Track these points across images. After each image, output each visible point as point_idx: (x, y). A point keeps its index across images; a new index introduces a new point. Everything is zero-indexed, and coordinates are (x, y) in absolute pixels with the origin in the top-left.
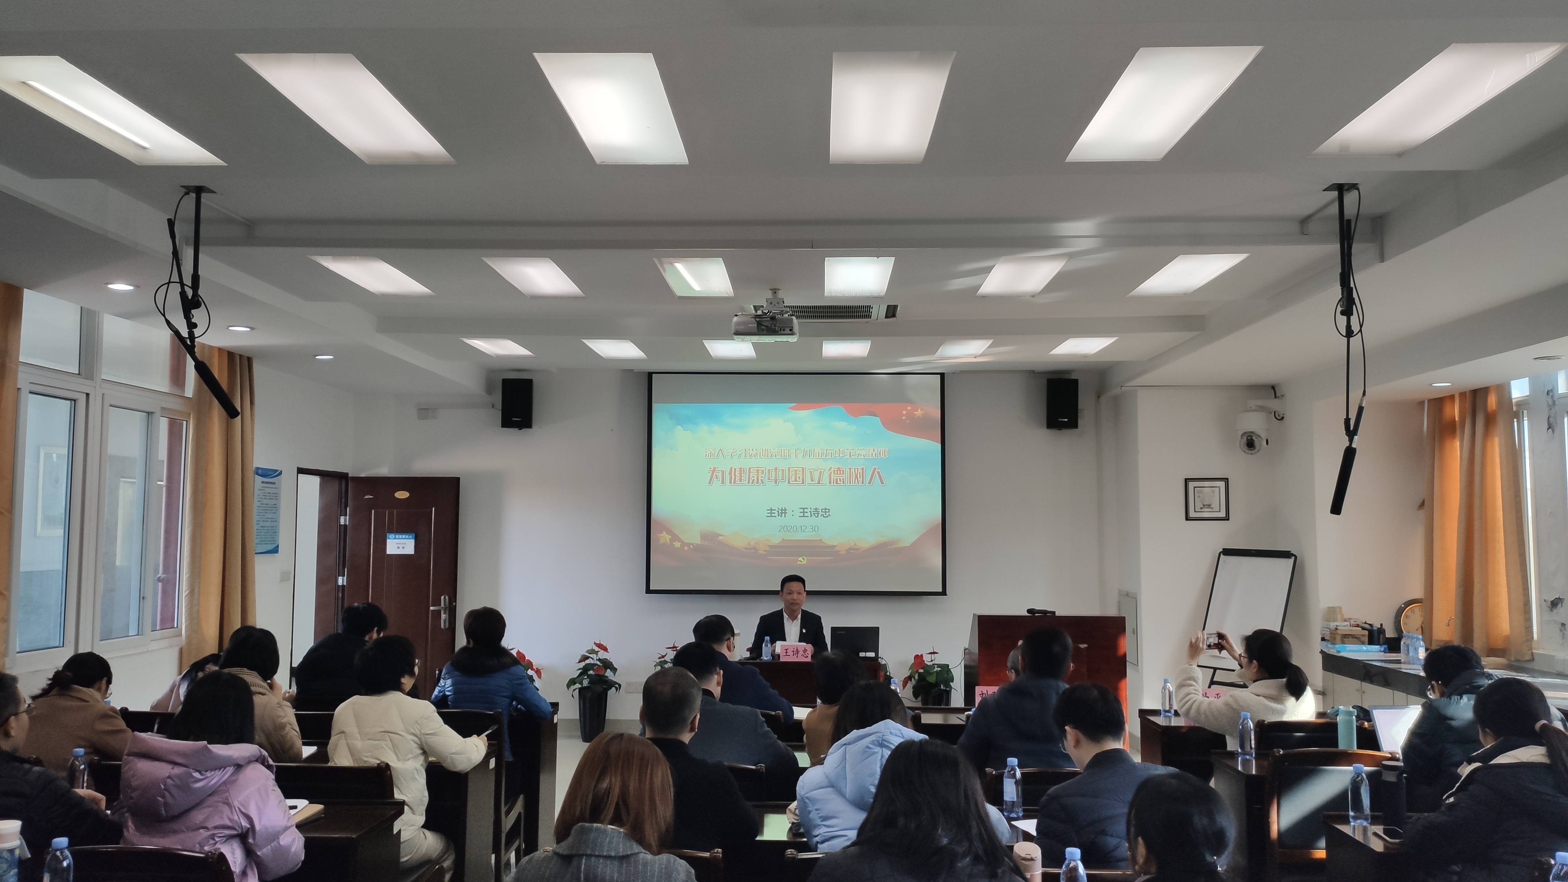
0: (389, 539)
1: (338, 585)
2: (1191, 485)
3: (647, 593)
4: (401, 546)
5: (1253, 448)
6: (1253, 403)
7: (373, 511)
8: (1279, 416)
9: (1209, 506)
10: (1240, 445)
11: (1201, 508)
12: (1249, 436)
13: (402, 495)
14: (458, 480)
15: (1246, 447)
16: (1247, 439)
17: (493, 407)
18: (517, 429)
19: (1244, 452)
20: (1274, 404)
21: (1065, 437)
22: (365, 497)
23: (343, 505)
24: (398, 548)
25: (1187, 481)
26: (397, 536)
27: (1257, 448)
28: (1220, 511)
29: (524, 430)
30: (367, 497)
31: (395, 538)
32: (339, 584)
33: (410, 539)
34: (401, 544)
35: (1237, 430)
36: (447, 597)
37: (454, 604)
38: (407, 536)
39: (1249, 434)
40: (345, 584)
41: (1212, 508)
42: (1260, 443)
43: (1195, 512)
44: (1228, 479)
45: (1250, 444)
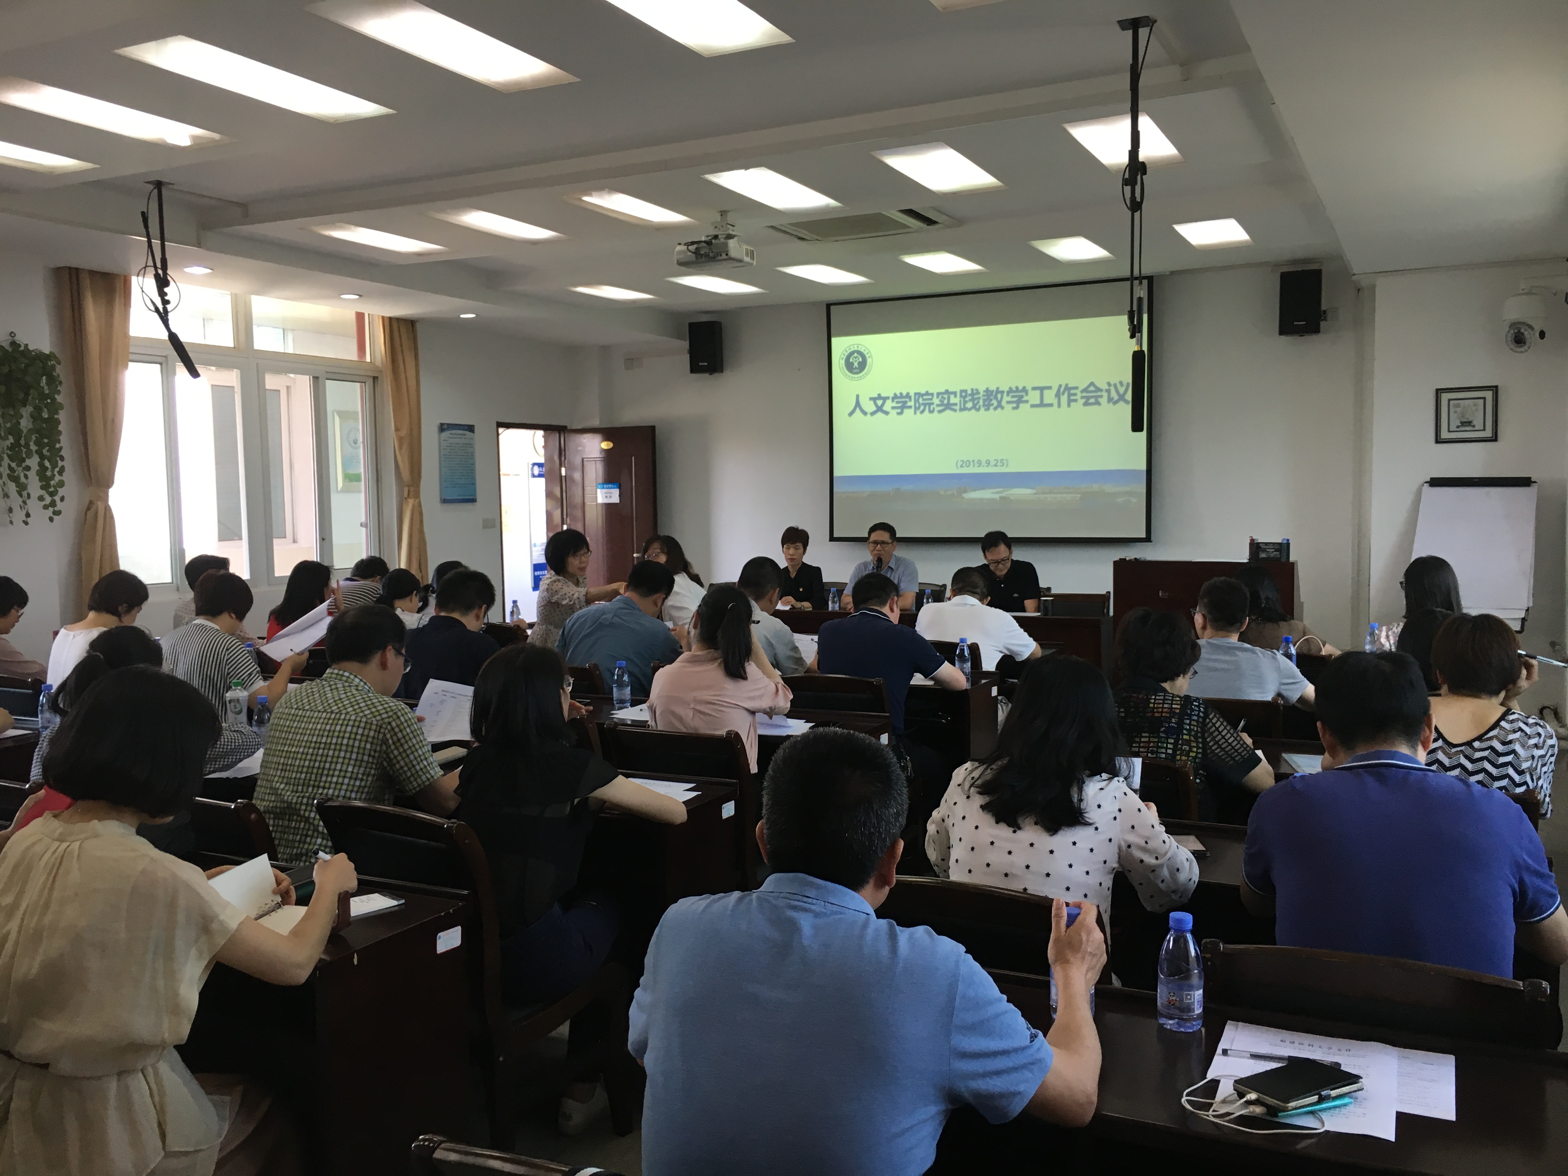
0: (599, 488)
2: (1445, 397)
3: (831, 540)
4: (608, 495)
5: (1523, 344)
6: (1523, 285)
9: (1469, 423)
10: (1507, 341)
11: (1458, 427)
12: (1517, 328)
13: (607, 445)
14: (653, 428)
15: (1514, 344)
16: (1514, 331)
18: (707, 375)
19: (1512, 349)
20: (1553, 283)
23: (563, 458)
24: (606, 497)
25: (1439, 392)
27: (1527, 344)
28: (1484, 430)
29: (716, 375)
31: (603, 488)
33: (617, 488)
34: (607, 493)
35: (1500, 321)
38: (611, 485)
39: (1517, 325)
41: (1474, 426)
42: (1531, 336)
43: (1449, 431)
44: (1496, 387)
45: (1518, 338)
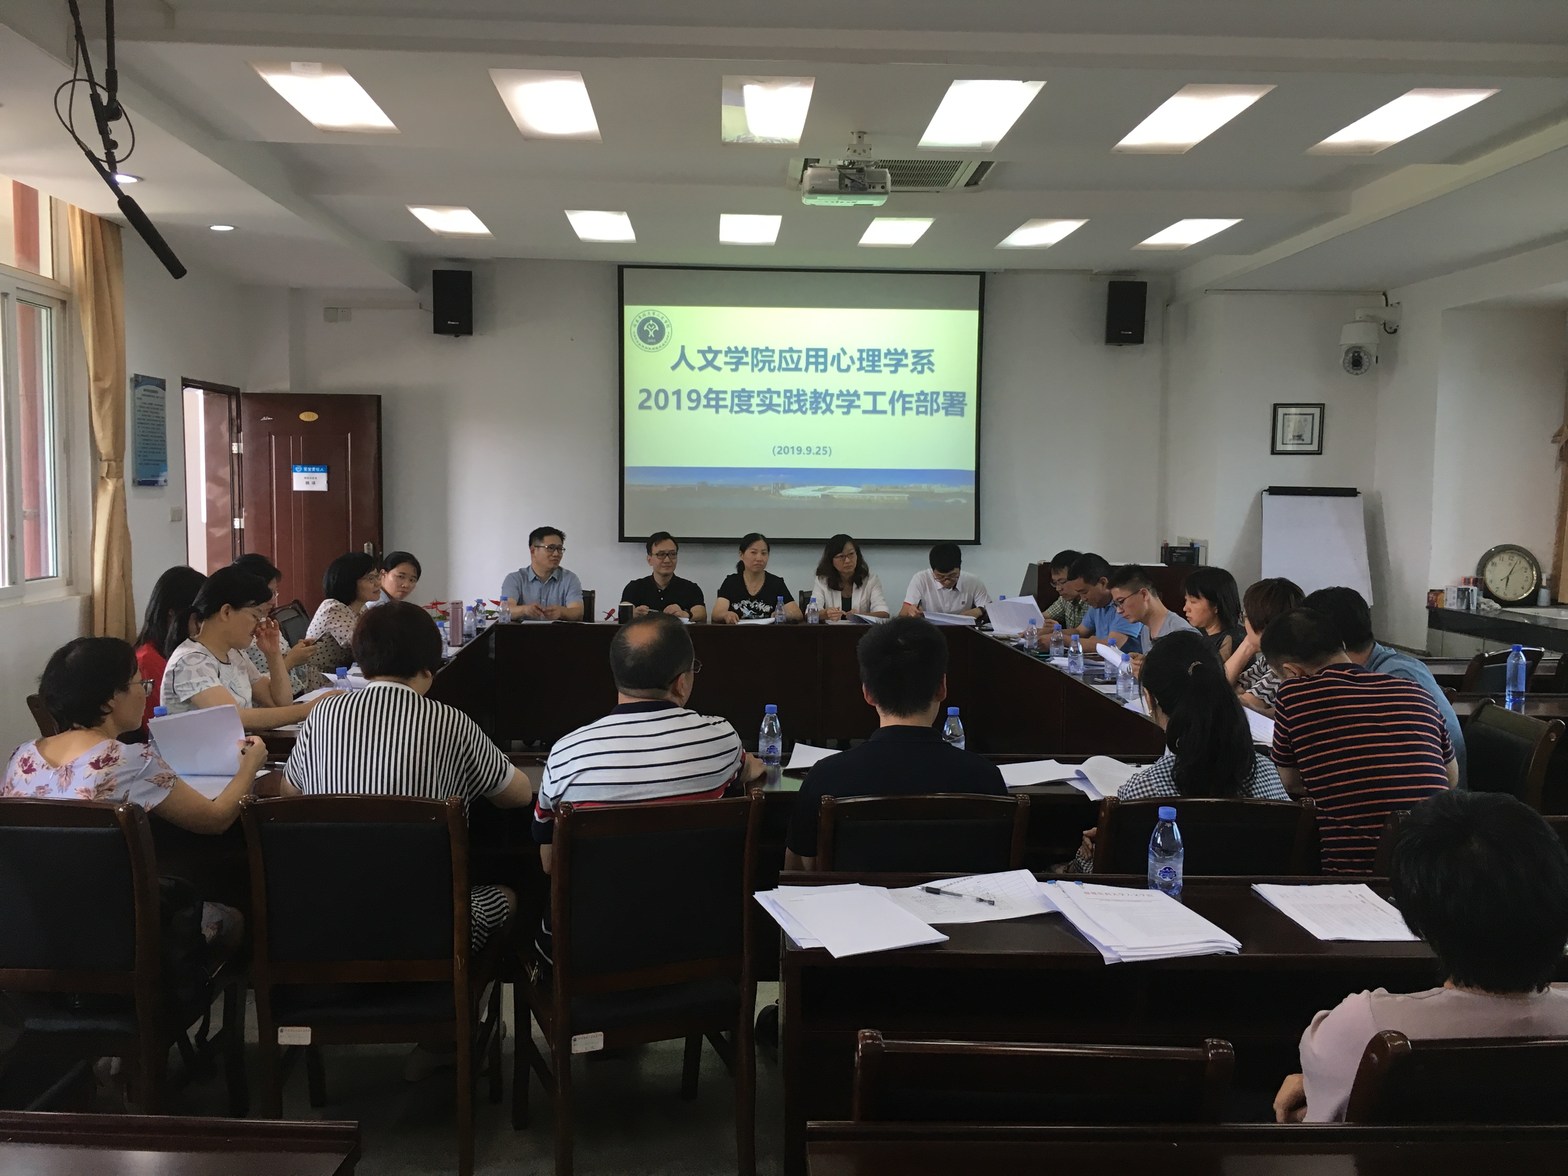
0: (296, 471)
1: (235, 529)
2: (1281, 411)
3: (620, 541)
4: (311, 481)
5: (1359, 368)
7: (273, 437)
8: (1390, 328)
9: (1300, 437)
10: (1344, 362)
11: (1290, 440)
12: (1356, 352)
13: (307, 417)
14: (379, 398)
15: (1351, 366)
16: (1354, 355)
17: (421, 308)
18: (452, 337)
19: (1347, 372)
21: (1129, 352)
22: (262, 419)
23: (235, 430)
24: (307, 483)
25: (1276, 406)
26: (305, 469)
28: (1311, 444)
29: (462, 338)
30: (264, 419)
31: (303, 471)
32: (236, 527)
33: (322, 472)
35: (1341, 345)
36: (372, 545)
39: (1357, 350)
40: (243, 527)
41: (1303, 440)
42: (1368, 361)
43: (1283, 444)
44: (1324, 405)
45: (1356, 361)
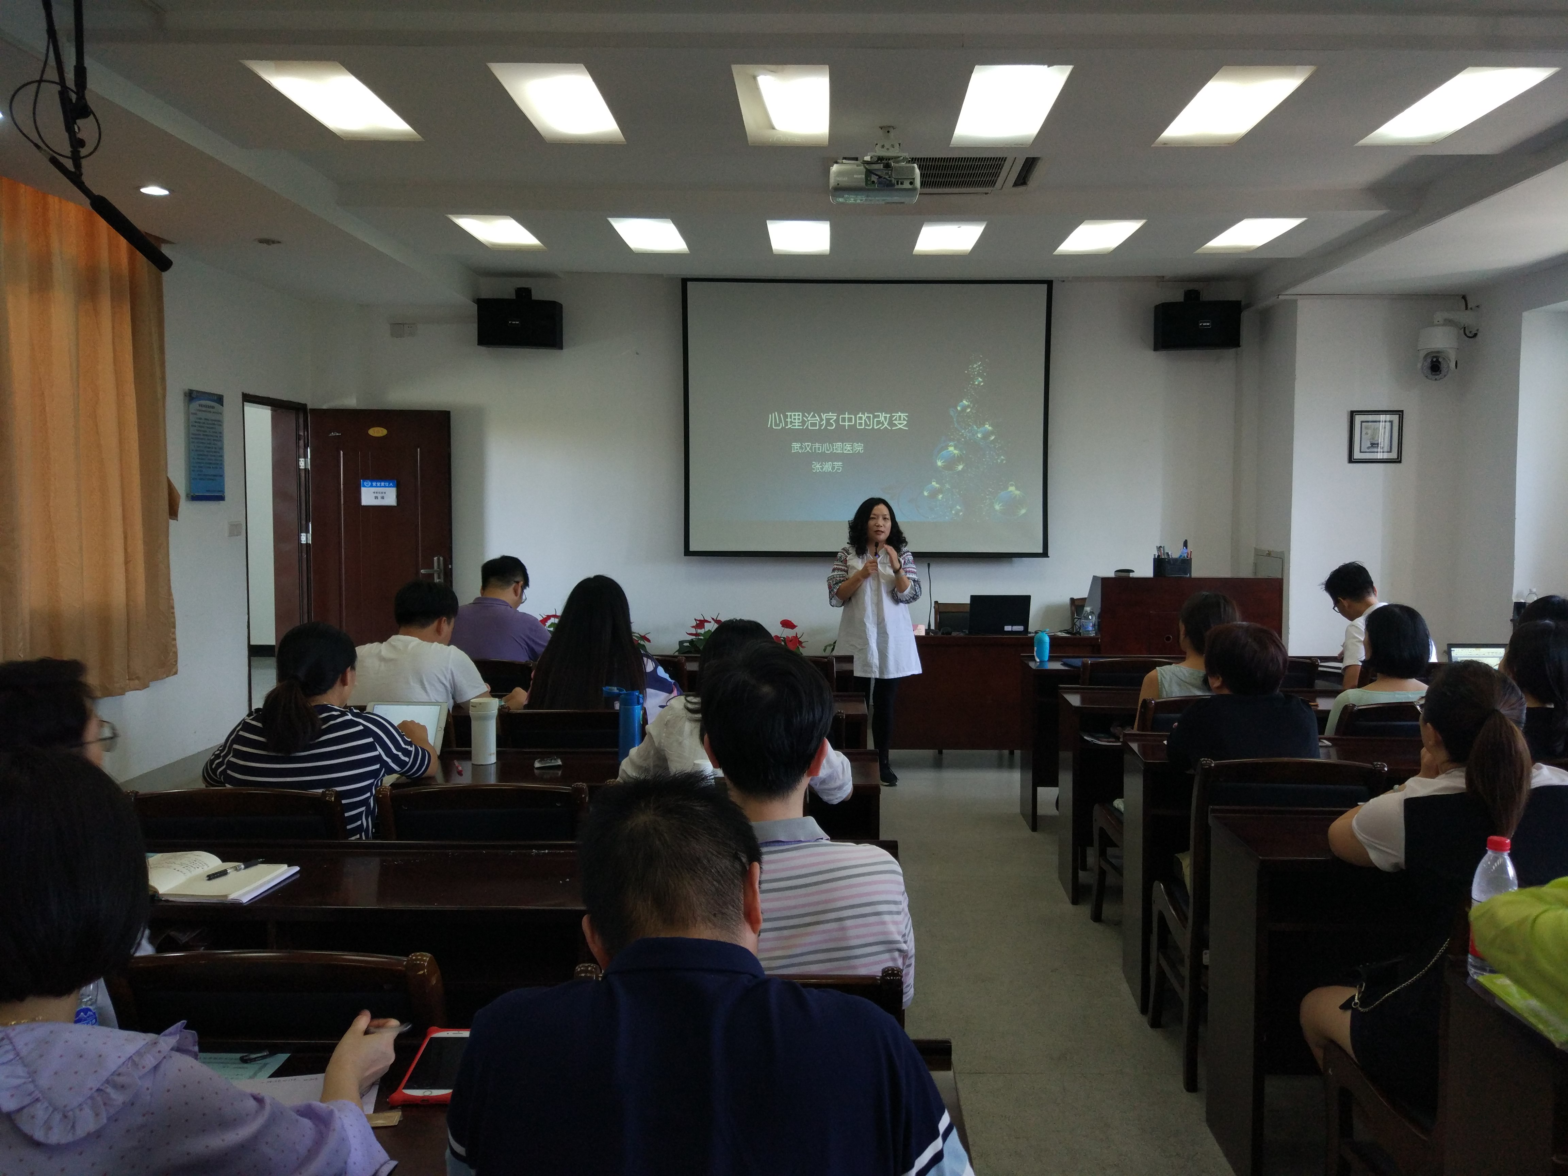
0: (364, 486)
1: (301, 544)
2: (1358, 419)
3: (686, 555)
4: (379, 496)
5: (1438, 373)
6: (1439, 316)
7: (342, 452)
8: (1470, 332)
9: (1378, 445)
10: (1422, 367)
11: (1369, 448)
12: (1434, 357)
13: (378, 432)
14: (448, 414)
15: (1429, 371)
16: (1432, 360)
19: (1427, 377)
20: (1465, 318)
22: (331, 435)
23: (302, 444)
24: (376, 498)
25: (1353, 414)
26: (374, 484)
27: (1444, 372)
28: (1390, 451)
31: (372, 486)
32: (302, 542)
33: (391, 487)
34: (379, 493)
35: (1419, 350)
36: (441, 558)
37: (450, 566)
38: (387, 484)
39: (1434, 355)
40: (310, 542)
41: (1382, 448)
42: (1448, 367)
43: (1361, 452)
44: (1402, 411)
45: (1435, 366)
